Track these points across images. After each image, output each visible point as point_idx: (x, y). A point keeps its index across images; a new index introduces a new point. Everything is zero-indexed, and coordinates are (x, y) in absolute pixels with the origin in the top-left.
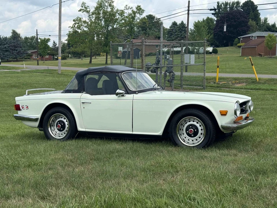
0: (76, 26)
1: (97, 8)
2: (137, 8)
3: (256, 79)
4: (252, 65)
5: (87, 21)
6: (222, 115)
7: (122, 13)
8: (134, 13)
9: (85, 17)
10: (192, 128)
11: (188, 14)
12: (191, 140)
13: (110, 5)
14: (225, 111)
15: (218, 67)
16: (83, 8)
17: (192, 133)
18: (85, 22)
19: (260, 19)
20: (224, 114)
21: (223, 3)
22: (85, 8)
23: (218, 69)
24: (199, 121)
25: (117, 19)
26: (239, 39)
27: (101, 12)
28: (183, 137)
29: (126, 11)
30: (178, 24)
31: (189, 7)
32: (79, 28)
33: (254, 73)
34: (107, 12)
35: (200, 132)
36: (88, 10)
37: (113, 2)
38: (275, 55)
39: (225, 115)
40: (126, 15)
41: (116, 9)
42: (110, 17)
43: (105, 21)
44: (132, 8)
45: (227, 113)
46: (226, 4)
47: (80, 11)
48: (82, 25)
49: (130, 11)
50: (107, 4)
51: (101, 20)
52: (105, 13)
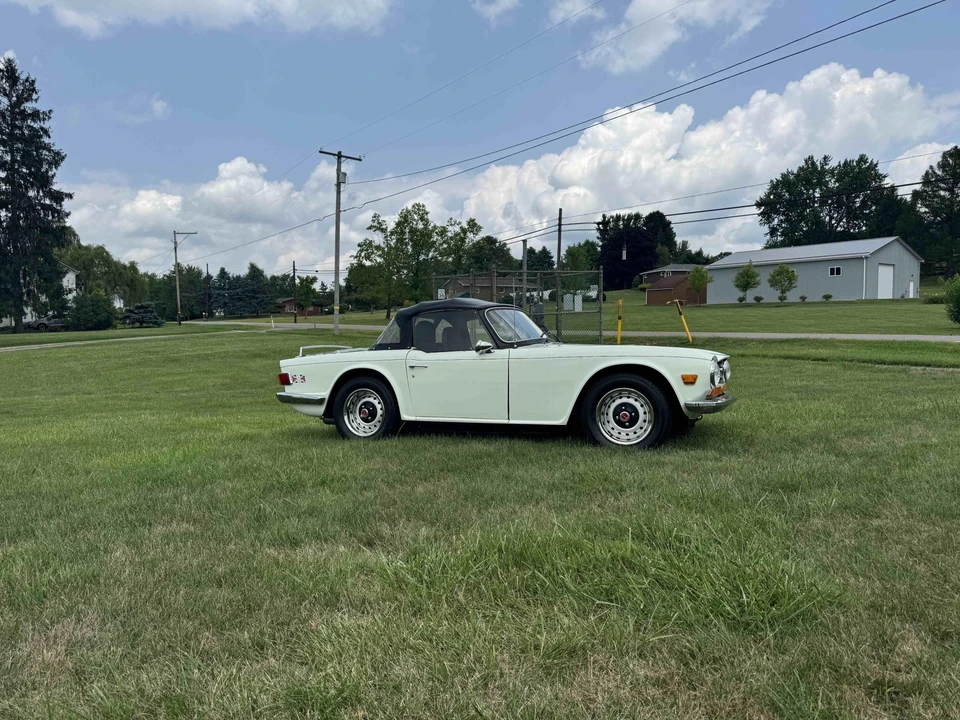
0: (363, 254)
1: (398, 224)
2: (469, 224)
3: (688, 338)
4: (681, 314)
5: (383, 245)
6: (686, 383)
7: (444, 231)
8: (464, 231)
9: (378, 239)
10: (625, 410)
11: (560, 231)
12: (623, 434)
13: (422, 219)
14: (692, 376)
15: (620, 318)
16: (376, 224)
17: (627, 419)
18: (378, 248)
19: (675, 243)
20: (690, 381)
21: (612, 217)
22: (379, 223)
23: (620, 322)
24: (639, 396)
25: (434, 242)
26: (641, 277)
27: (407, 230)
28: (608, 427)
29: (450, 228)
30: (537, 251)
31: (560, 219)
32: (368, 257)
33: (684, 330)
34: (417, 230)
35: (642, 416)
36: (384, 227)
37: (427, 213)
38: (705, 302)
39: (693, 383)
40: (449, 234)
41: (432, 225)
42: (422, 239)
43: (413, 246)
44: (460, 223)
45: (695, 380)
46: (618, 218)
47: (370, 228)
48: (373, 253)
49: (457, 229)
50: (416, 217)
51: (407, 244)
52: (413, 231)
